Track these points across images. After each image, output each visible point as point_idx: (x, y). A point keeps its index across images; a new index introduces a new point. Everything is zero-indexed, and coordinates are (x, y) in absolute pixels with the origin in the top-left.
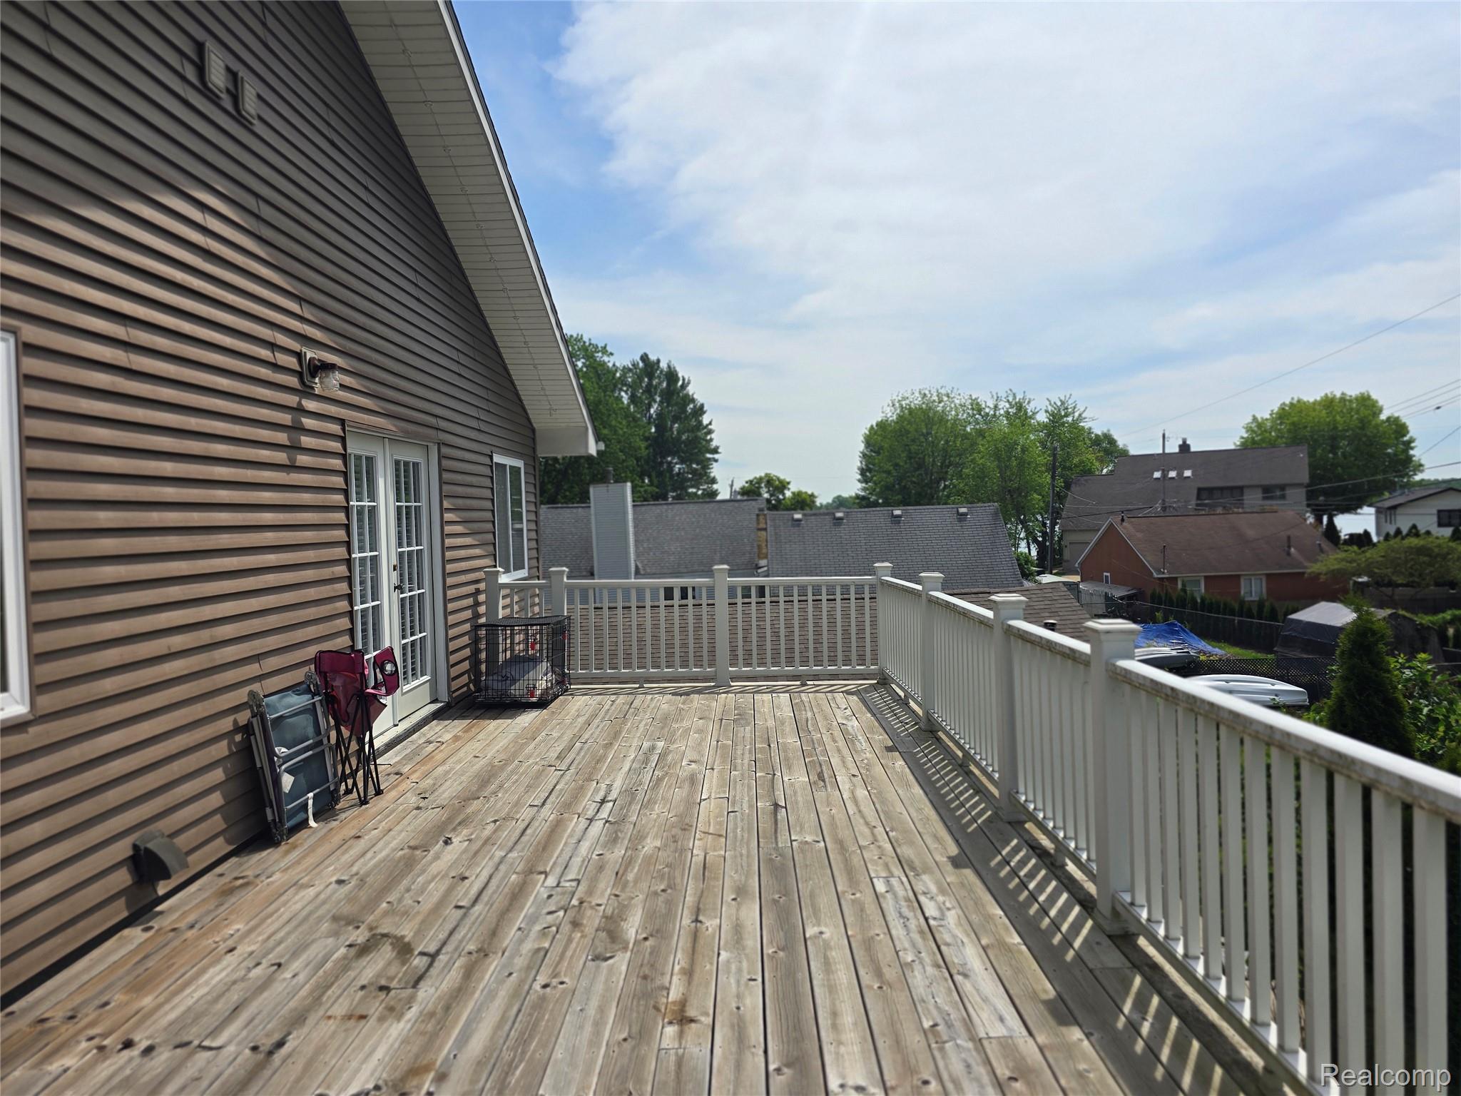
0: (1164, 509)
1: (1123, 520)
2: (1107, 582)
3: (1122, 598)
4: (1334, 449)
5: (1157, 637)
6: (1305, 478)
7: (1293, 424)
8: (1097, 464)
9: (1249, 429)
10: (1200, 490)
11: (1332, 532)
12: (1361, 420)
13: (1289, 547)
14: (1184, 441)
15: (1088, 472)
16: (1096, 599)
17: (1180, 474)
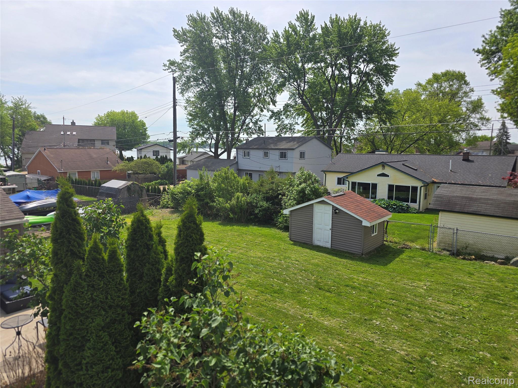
0: (64, 146)
1: (45, 149)
2: (39, 174)
3: (45, 180)
4: (125, 129)
5: (51, 195)
6: (115, 138)
7: (112, 119)
8: (37, 126)
9: (97, 120)
10: (79, 140)
11: (121, 157)
12: (133, 121)
13: (108, 161)
14: (73, 121)
15: (33, 129)
16: (33, 181)
17: (72, 133)
